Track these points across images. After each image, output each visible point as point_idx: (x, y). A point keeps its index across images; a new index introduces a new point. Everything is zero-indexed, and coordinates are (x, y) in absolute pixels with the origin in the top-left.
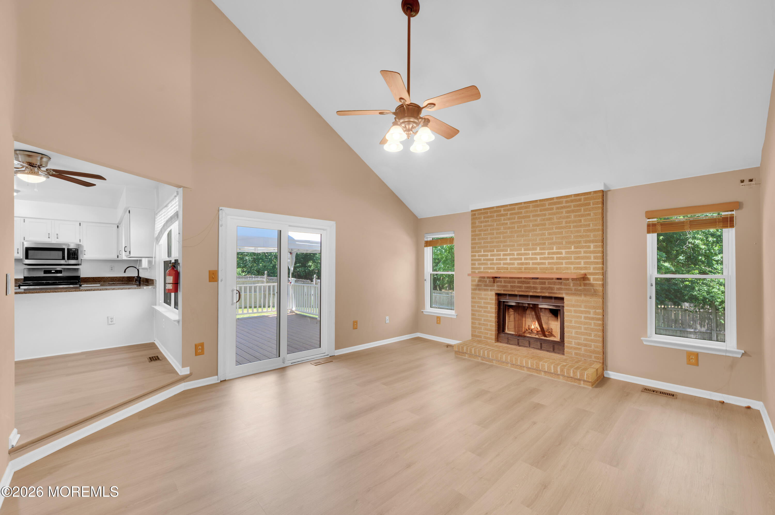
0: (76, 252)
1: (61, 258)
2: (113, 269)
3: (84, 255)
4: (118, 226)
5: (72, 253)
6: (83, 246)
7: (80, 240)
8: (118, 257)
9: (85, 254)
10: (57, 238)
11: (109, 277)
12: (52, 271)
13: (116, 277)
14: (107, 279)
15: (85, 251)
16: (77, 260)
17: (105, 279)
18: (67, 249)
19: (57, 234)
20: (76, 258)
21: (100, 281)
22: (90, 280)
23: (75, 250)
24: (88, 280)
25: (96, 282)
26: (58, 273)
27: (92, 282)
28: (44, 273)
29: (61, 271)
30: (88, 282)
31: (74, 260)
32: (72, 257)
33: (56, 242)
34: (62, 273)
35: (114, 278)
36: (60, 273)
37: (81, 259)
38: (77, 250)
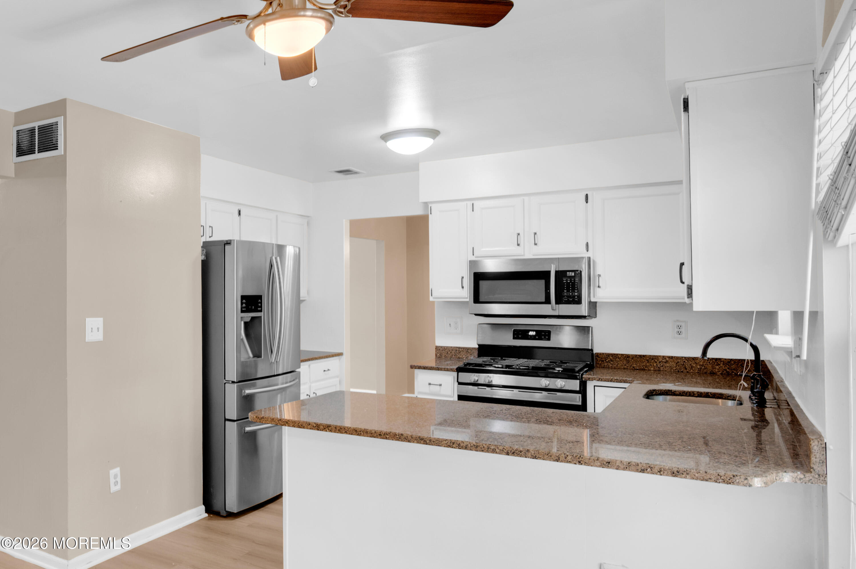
0: (577, 279)
1: (543, 300)
2: (683, 330)
3: (598, 289)
5: (567, 282)
6: (594, 261)
7: (587, 245)
9: (599, 287)
10: (535, 244)
11: (672, 357)
12: (531, 333)
13: (694, 359)
14: (667, 362)
15: (599, 276)
16: (578, 301)
17: (660, 362)
18: (557, 272)
19: (535, 234)
20: (576, 297)
21: (644, 367)
22: (618, 364)
23: (573, 274)
24: (612, 362)
25: (636, 369)
26: (543, 337)
27: (624, 369)
28: (514, 338)
29: (549, 332)
30: (612, 369)
31: (574, 304)
32: (565, 294)
33: (533, 255)
34: (551, 339)
35: (686, 362)
36: (547, 337)
37: (589, 300)
38: (578, 274)
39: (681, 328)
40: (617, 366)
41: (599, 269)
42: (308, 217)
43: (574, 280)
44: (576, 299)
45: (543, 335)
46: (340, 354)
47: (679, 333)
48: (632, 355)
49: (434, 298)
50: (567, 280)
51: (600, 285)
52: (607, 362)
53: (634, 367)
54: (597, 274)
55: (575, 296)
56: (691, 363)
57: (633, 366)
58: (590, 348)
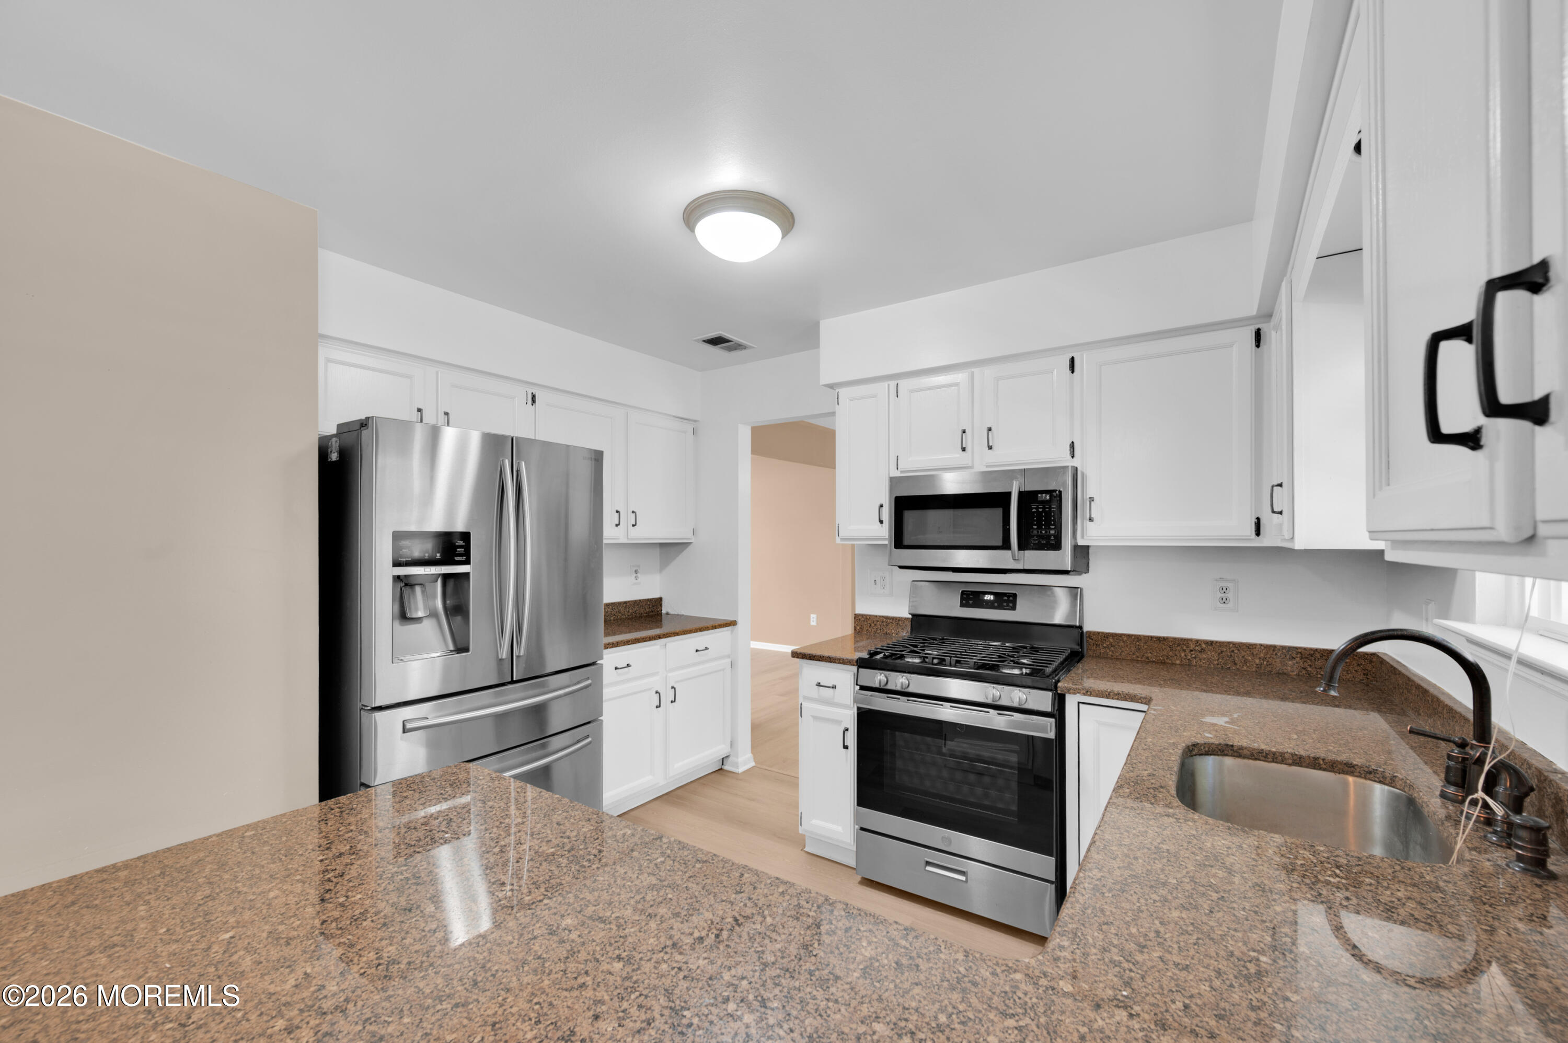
0: (1054, 507)
1: (1000, 543)
2: (1230, 595)
3: (1089, 523)
4: (1258, 334)
5: (1037, 511)
6: (1083, 474)
7: (1072, 446)
8: (1258, 533)
9: (1091, 519)
10: (990, 448)
11: (1211, 643)
12: (988, 597)
13: (1250, 647)
14: (1202, 651)
15: (1092, 499)
16: (1056, 545)
17: (1191, 651)
18: (1021, 494)
19: (990, 429)
20: (1052, 538)
21: (1165, 658)
22: (1122, 651)
23: (1048, 497)
24: (1112, 649)
25: (1150, 662)
26: (1005, 604)
27: (1132, 660)
28: (962, 605)
29: (1015, 596)
30: (1111, 659)
31: (1048, 549)
32: (1035, 532)
33: (987, 466)
34: (1018, 607)
35: (1236, 651)
36: (1011, 605)
37: (1073, 544)
38: (1056, 496)
39: (1227, 592)
40: (1121, 654)
41: (1092, 487)
42: (695, 421)
43: (1050, 508)
44: (1053, 540)
45: (1005, 601)
46: (733, 623)
47: (1224, 600)
48: (1145, 637)
49: (842, 539)
50: (1037, 508)
51: (1092, 516)
52: (1105, 647)
53: (1148, 658)
54: (1088, 497)
55: (1050, 536)
56: (1243, 653)
57: (1146, 655)
58: (1078, 624)
